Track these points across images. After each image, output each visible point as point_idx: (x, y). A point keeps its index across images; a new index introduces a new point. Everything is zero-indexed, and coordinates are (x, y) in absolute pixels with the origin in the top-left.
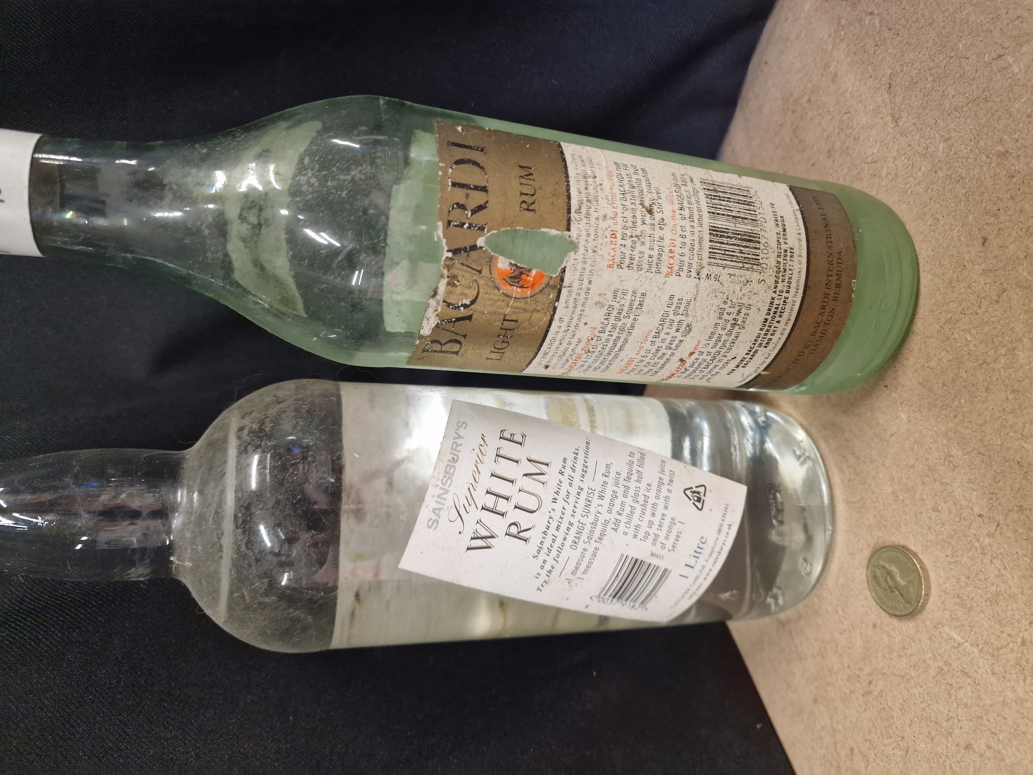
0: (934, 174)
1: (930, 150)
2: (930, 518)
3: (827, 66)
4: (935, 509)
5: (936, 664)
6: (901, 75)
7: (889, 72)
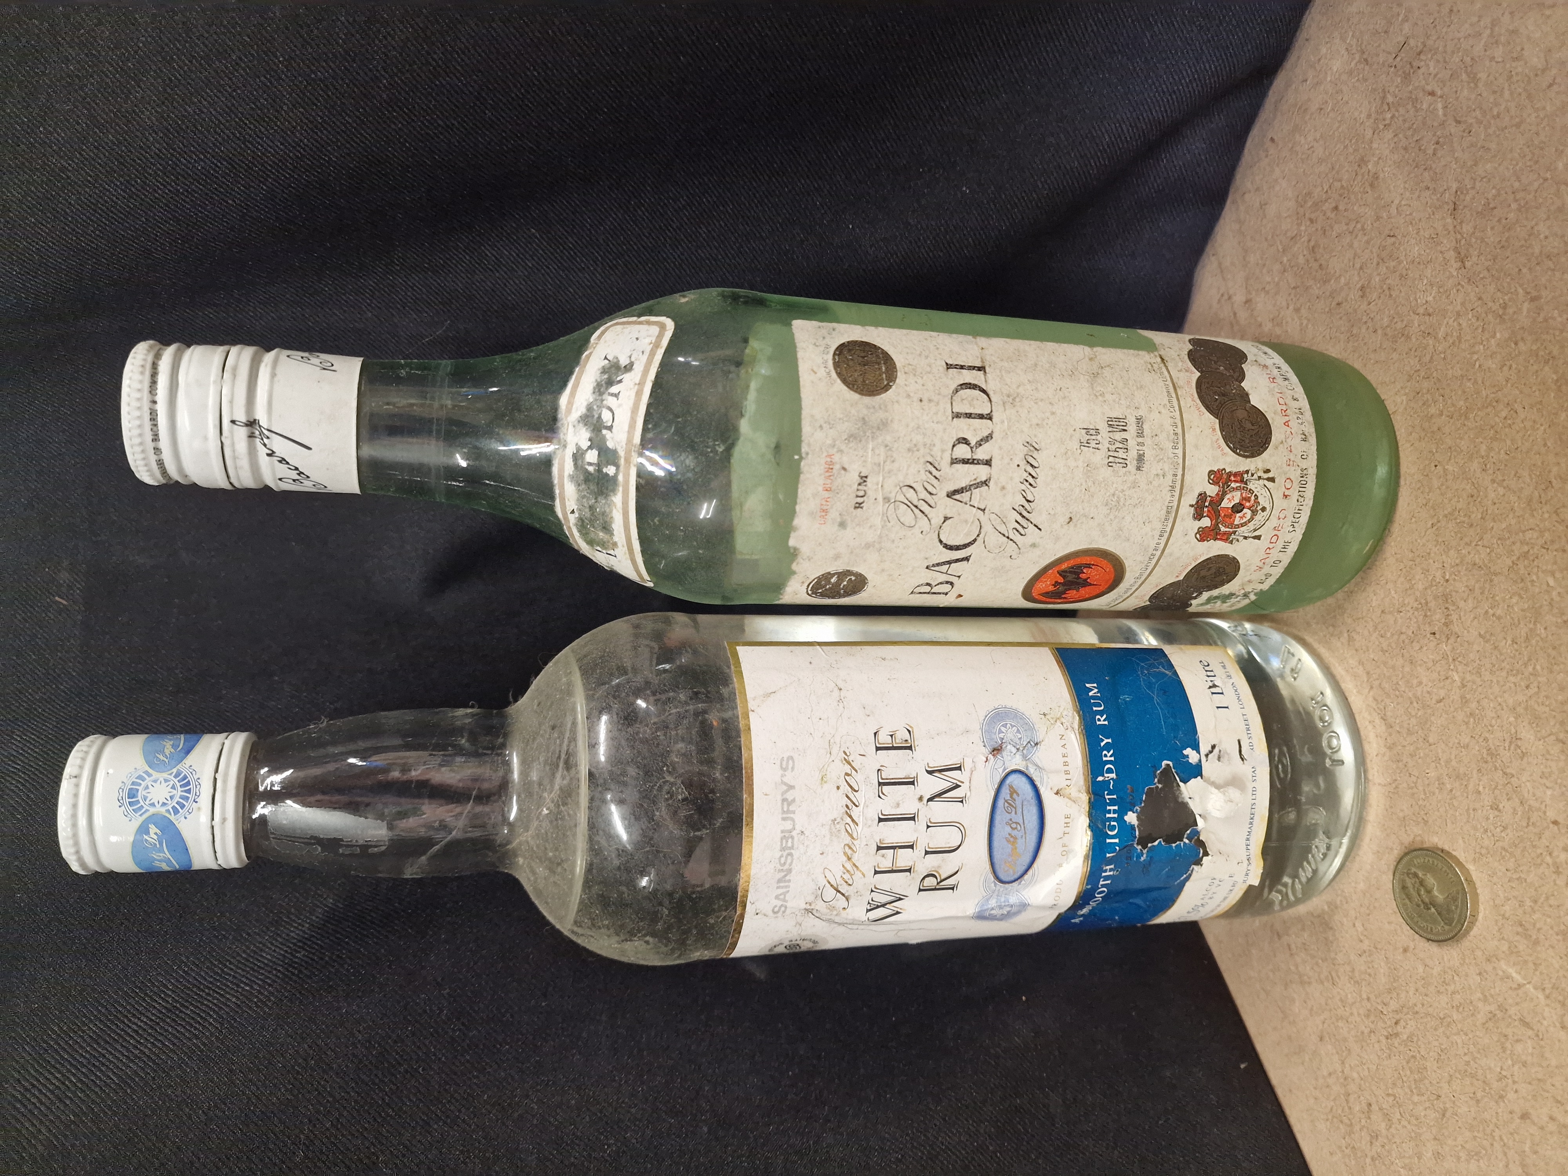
0: (1513, 345)
1: (1510, 311)
2: (1488, 819)
3: (1362, 162)
4: (1495, 807)
5: (1488, 1008)
6: (1472, 193)
7: (1455, 186)
